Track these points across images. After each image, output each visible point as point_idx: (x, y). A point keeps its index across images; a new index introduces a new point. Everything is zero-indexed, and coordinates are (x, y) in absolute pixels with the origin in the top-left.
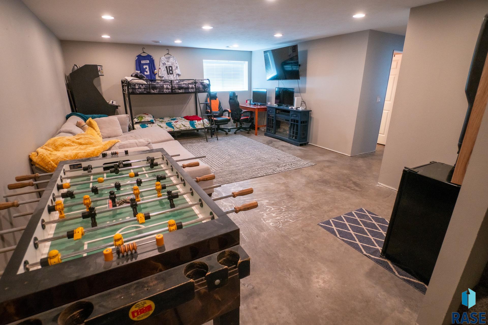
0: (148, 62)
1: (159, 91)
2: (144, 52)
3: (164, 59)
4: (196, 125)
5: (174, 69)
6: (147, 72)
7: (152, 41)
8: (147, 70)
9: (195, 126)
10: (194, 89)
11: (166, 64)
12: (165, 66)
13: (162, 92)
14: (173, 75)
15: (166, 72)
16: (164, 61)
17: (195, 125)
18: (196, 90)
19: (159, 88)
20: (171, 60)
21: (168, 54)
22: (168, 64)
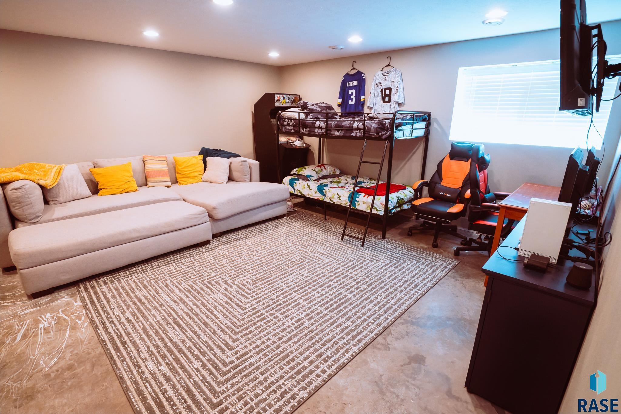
0: (356, 83)
1: (309, 131)
2: (354, 69)
3: (379, 76)
4: (358, 202)
5: (393, 92)
6: (352, 100)
7: (330, 47)
8: (353, 97)
9: (356, 203)
10: (362, 131)
11: (382, 84)
12: (380, 88)
13: (312, 133)
14: (389, 104)
15: (379, 99)
16: (380, 79)
17: (356, 201)
18: (364, 133)
19: (310, 127)
20: (392, 76)
21: (388, 65)
22: (385, 85)
